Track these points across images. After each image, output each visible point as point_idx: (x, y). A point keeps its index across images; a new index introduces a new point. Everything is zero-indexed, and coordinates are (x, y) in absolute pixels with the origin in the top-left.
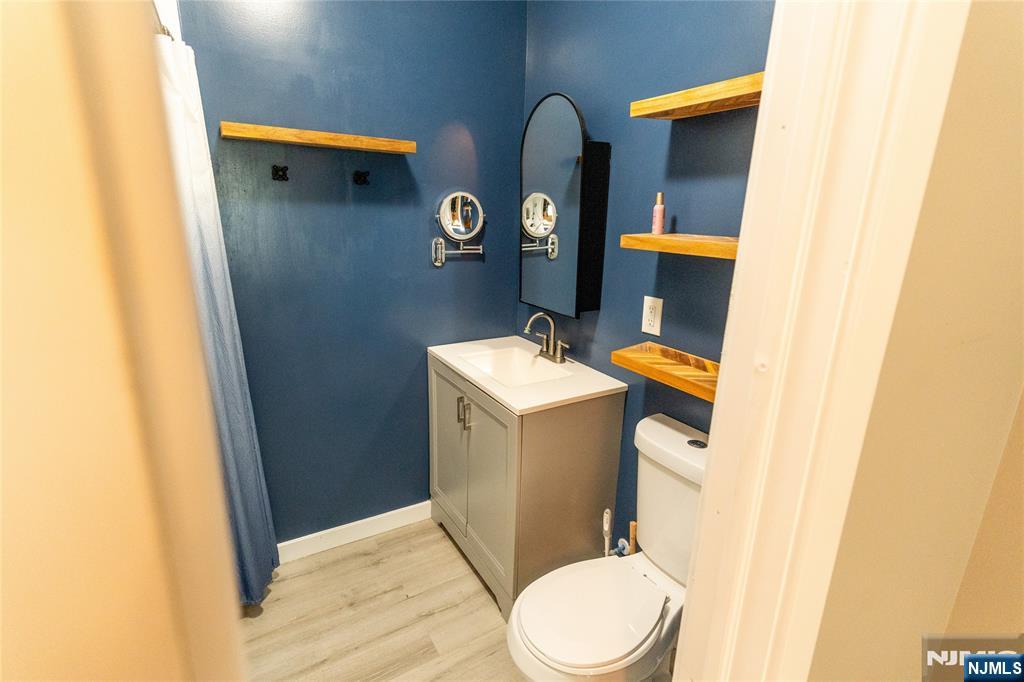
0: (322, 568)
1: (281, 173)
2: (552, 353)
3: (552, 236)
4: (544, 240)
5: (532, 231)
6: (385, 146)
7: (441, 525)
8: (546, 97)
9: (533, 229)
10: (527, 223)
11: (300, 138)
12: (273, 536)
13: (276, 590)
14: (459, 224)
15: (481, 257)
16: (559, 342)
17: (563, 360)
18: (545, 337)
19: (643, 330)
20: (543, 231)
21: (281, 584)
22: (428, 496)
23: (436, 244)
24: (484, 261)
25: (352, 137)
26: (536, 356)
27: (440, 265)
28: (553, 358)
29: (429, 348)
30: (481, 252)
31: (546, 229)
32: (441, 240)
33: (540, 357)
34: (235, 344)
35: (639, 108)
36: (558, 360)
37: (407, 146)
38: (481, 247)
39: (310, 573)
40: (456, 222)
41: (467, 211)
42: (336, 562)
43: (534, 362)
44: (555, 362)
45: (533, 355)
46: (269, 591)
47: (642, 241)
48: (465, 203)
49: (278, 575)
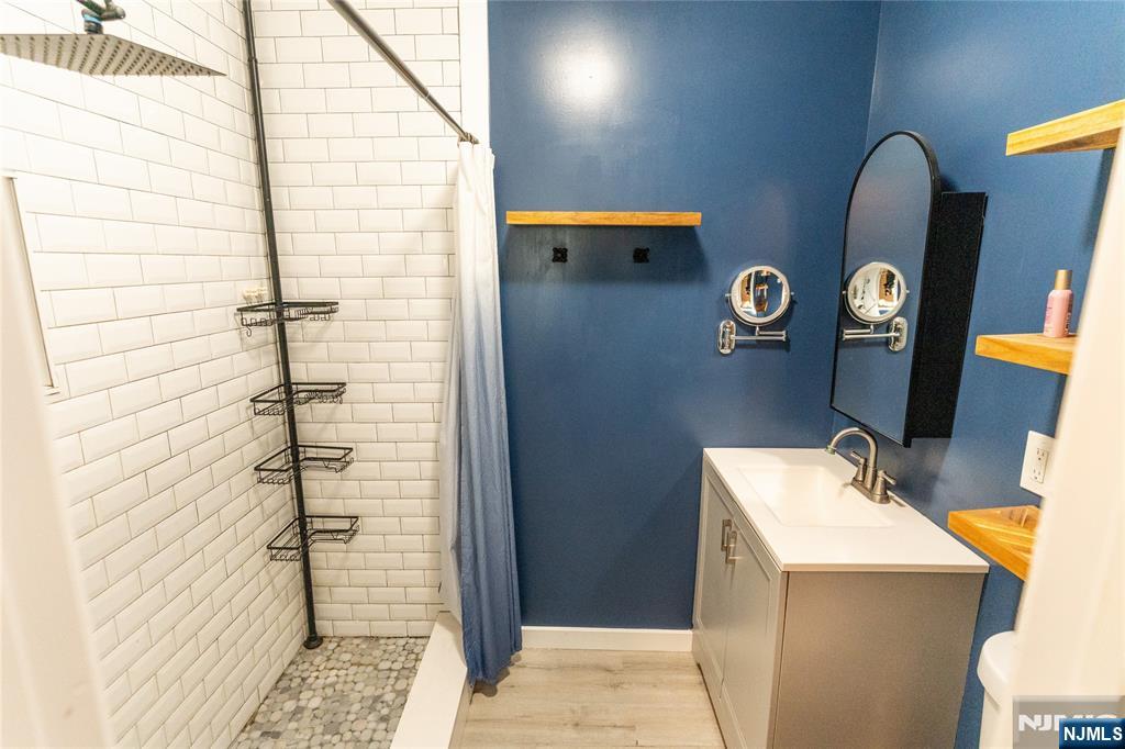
0: (561, 668)
1: (559, 255)
2: (869, 486)
3: (898, 319)
4: (886, 326)
5: (862, 314)
6: (664, 220)
7: (699, 666)
8: (886, 138)
9: (862, 310)
10: (855, 303)
11: (575, 220)
12: (518, 617)
13: (515, 675)
14: (750, 306)
15: (785, 346)
16: (881, 473)
17: (885, 499)
18: (862, 461)
19: (1022, 485)
20: (878, 315)
21: (520, 670)
22: (690, 625)
23: (725, 327)
24: (788, 350)
25: (628, 214)
26: (846, 485)
27: (728, 351)
28: (870, 494)
29: (705, 449)
30: (783, 338)
31: (881, 312)
32: (732, 323)
33: (851, 487)
34: (501, 422)
35: (1020, 141)
36: (878, 498)
37: (692, 218)
38: (784, 333)
39: (549, 669)
40: (747, 304)
41: (762, 290)
42: (576, 667)
43: (841, 493)
44: (872, 499)
45: (840, 483)
46: (508, 674)
47: (1013, 348)
48: (760, 279)
49: (519, 659)
